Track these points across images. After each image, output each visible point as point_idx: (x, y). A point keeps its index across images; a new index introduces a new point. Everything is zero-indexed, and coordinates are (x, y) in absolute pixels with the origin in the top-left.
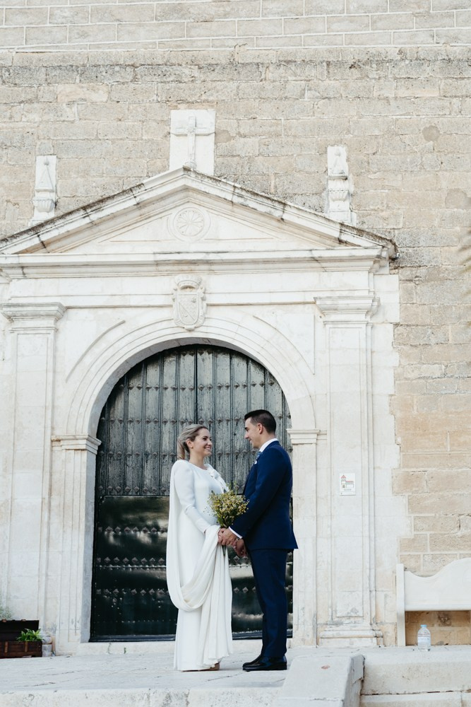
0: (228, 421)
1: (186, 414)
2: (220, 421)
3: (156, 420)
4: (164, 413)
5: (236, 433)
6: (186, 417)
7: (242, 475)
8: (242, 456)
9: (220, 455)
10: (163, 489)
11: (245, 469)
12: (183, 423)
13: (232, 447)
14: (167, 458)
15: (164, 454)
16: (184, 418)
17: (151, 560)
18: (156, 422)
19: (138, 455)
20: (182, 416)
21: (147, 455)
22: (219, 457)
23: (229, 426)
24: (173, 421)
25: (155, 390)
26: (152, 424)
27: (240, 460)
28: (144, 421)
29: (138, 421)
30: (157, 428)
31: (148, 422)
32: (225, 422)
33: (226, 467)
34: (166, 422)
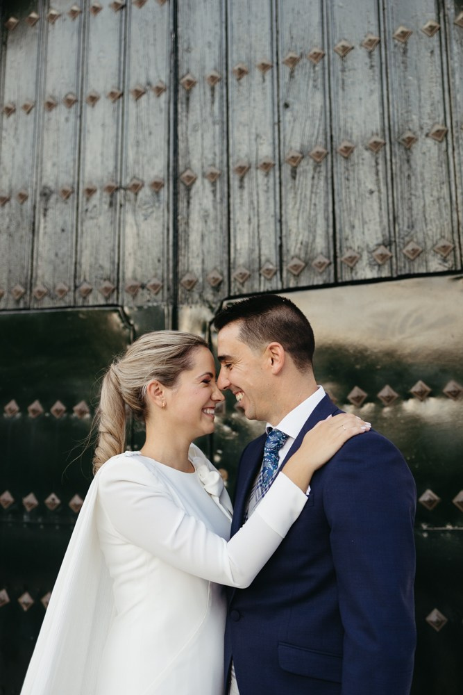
0: (264, 67)
1: (147, 70)
2: (241, 72)
3: (70, 97)
4: (91, 77)
5: (290, 100)
6: (147, 77)
7: (311, 229)
8: (310, 168)
9: (243, 171)
10: (85, 286)
11: (321, 206)
12: (138, 94)
13: (278, 143)
14: (95, 199)
15: (87, 186)
16: (143, 81)
17: (49, 500)
18: (70, 103)
19: (23, 197)
20: (137, 78)
21: (46, 194)
22: (242, 180)
23: (268, 83)
24: (112, 94)
25: (69, 19)
26: (61, 113)
27: (305, 181)
28: (41, 107)
29: (25, 107)
30: (72, 119)
31: (50, 106)
32: (257, 73)
33: (262, 209)
34: (93, 99)
